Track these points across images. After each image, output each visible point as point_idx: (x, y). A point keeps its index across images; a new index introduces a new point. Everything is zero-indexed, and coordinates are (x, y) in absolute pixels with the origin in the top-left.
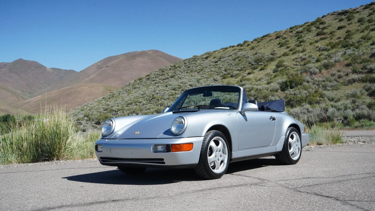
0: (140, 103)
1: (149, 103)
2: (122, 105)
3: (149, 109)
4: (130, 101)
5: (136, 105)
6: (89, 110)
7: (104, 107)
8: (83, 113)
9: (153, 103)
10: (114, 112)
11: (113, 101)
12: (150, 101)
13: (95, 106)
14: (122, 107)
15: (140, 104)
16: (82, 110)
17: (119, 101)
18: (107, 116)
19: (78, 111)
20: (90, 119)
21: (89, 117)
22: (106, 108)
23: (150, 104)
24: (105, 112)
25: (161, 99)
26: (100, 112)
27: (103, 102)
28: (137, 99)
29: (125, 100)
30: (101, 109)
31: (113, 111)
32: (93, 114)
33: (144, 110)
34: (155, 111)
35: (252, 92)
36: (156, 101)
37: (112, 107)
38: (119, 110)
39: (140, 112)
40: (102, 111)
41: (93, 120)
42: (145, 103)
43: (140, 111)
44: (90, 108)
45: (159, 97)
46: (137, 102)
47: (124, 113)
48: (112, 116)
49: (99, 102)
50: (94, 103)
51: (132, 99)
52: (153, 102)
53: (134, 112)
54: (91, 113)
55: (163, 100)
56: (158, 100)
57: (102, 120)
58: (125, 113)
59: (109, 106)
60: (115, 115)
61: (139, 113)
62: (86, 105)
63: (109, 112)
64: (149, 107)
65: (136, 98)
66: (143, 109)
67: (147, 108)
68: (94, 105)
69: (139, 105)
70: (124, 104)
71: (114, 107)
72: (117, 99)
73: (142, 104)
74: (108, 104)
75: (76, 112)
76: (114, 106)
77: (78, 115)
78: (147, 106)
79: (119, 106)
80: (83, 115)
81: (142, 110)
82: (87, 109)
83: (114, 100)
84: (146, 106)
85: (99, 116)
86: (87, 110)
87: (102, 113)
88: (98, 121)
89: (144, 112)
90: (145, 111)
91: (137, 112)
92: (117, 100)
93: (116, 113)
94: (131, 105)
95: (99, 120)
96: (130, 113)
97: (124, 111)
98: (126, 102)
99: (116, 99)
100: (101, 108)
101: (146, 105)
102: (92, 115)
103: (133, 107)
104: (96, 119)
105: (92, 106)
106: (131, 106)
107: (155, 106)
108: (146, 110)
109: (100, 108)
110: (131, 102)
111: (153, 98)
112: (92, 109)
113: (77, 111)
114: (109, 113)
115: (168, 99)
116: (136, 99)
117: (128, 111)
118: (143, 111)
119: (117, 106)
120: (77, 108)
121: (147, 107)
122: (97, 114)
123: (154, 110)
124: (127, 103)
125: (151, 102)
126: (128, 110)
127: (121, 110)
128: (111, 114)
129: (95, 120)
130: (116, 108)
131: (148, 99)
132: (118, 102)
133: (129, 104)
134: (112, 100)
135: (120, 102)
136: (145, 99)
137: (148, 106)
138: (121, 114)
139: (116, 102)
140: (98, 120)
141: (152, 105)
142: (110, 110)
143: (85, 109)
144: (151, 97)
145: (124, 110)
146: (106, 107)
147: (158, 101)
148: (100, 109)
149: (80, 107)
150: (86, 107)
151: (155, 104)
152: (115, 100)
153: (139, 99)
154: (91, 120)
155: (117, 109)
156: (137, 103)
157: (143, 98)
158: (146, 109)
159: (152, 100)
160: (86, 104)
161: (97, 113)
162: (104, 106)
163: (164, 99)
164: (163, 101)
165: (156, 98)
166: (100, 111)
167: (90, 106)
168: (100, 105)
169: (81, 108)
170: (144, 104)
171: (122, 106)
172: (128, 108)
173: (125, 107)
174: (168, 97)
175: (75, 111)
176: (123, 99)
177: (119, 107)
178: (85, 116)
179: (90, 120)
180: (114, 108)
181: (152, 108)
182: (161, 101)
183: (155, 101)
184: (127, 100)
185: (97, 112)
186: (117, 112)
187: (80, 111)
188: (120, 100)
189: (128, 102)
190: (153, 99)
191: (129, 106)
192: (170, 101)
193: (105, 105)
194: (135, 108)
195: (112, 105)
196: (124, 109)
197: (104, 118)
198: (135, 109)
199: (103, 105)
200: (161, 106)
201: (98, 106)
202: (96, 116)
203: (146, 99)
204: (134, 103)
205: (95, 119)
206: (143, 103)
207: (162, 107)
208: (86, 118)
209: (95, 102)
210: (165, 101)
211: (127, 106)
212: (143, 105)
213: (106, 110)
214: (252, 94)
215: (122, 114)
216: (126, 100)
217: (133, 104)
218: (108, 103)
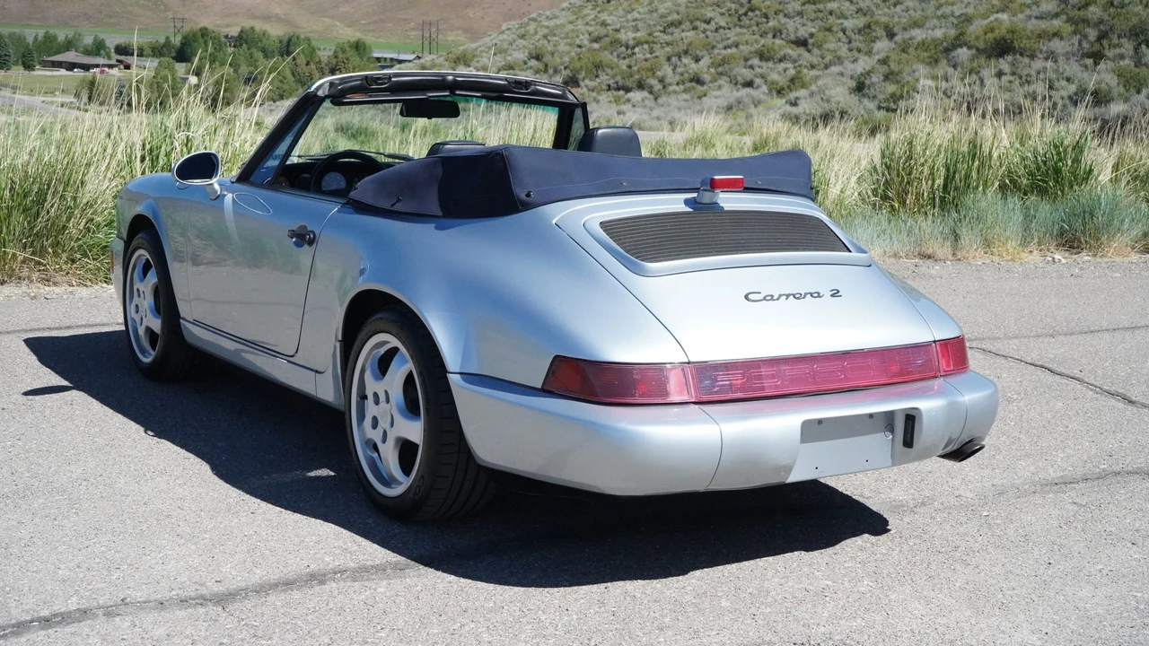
0: (708, 22)
1: (735, 26)
2: (649, 25)
3: (737, 45)
4: (676, 17)
5: (695, 28)
6: (545, 37)
7: (591, 29)
8: (524, 47)
9: (750, 26)
10: (623, 49)
11: (621, 12)
12: (739, 20)
13: (563, 26)
14: (650, 35)
15: (705, 26)
16: (523, 37)
17: (639, 13)
18: (601, 61)
19: (510, 39)
20: (546, 66)
21: (544, 59)
22: (596, 33)
23: (738, 30)
24: (596, 46)
25: (776, 13)
26: (580, 46)
27: (586, 11)
28: (697, 8)
29: (659, 11)
30: (581, 37)
31: (621, 46)
32: (557, 51)
33: (721, 46)
34: (756, 52)
35: (1092, 9)
36: (760, 20)
37: (618, 30)
38: (639, 43)
39: (705, 52)
40: (586, 42)
41: (556, 71)
42: (723, 24)
43: (707, 50)
44: (546, 31)
45: (769, 7)
46: (698, 19)
47: (654, 55)
48: (616, 60)
49: (574, 13)
50: (557, 14)
51: (682, 9)
52: (748, 22)
53: (686, 52)
54: (549, 49)
55: (781, 16)
56: (766, 17)
57: (584, 73)
58: (658, 54)
59: (608, 28)
60: (624, 58)
61: (702, 57)
62: (534, 20)
63: (606, 49)
64: (736, 38)
65: (694, 5)
66: (715, 43)
67: (730, 42)
68: (558, 22)
69: (704, 31)
70: (654, 25)
71: (623, 31)
72: (633, 6)
73: (712, 26)
74: (603, 21)
75: (504, 40)
76: (625, 27)
77: (509, 52)
78: (728, 36)
79: (638, 30)
80: (524, 53)
81: (713, 47)
82: (536, 33)
83: (623, 10)
84: (725, 34)
85: (576, 58)
86: (537, 37)
87: (584, 49)
88: (571, 75)
89: (719, 54)
90: (723, 52)
91: (698, 52)
92: (633, 10)
93: (629, 52)
94: (676, 27)
95: (576, 71)
96: (675, 56)
97: (655, 46)
98: (662, 17)
99: (630, 5)
100: (583, 35)
101: (727, 31)
102: (552, 54)
103: (684, 34)
104: (566, 68)
105: (552, 23)
106: (677, 30)
107: (757, 37)
108: (725, 48)
109: (577, 30)
110: (679, 17)
111: (752, 9)
112: (555, 35)
113: (505, 36)
114: (606, 52)
115: (800, 14)
116: (696, 10)
117: (668, 49)
118: (716, 51)
119: (632, 29)
120: (504, 27)
121: (728, 39)
122: (569, 52)
123: (753, 49)
124: (664, 19)
125: (742, 23)
126: (668, 44)
127: (647, 42)
128: (612, 54)
129: (563, 72)
130: (631, 35)
131: (733, 12)
132: (635, 15)
133: (672, 24)
134: (617, 9)
135: (643, 16)
136: (723, 10)
137: (732, 36)
138: (644, 55)
139: (629, 17)
140: (571, 71)
141: (744, 30)
142: (611, 42)
143: (532, 31)
144: (742, 5)
145: (654, 42)
146: (596, 30)
147: (765, 20)
148: (578, 36)
149: (514, 23)
150: (532, 26)
151: (755, 28)
152: (629, 9)
153: (703, 11)
154: (551, 71)
155: (634, 39)
156: (698, 23)
157: (718, 6)
158: (725, 43)
159: (745, 14)
160: (534, 15)
161: (568, 48)
162: (591, 25)
163: (785, 15)
164: (783, 20)
165: (761, 11)
166: (578, 42)
167: (546, 24)
168: (579, 22)
169: (517, 26)
170: (720, 27)
171: (649, 31)
172: (667, 38)
173: (659, 34)
174: (800, 8)
175: (501, 37)
176: (653, 5)
177: (639, 34)
178: (531, 57)
179: (546, 71)
180: (623, 36)
181: (747, 43)
182: (776, 20)
183: (755, 19)
184: (666, 9)
185: (570, 45)
186: (634, 48)
187: (516, 37)
188: (641, 10)
189: (670, 18)
190: (750, 13)
191: (671, 30)
192: (805, 21)
193: (593, 23)
194: (689, 40)
195: (618, 26)
196: (655, 40)
197: (590, 66)
198: (690, 44)
199: (587, 24)
200: (774, 37)
201: (570, 27)
202: (566, 59)
203: (729, 10)
204: (688, 23)
205: (563, 67)
206: (716, 24)
207: (778, 42)
208: (533, 63)
209: (564, 10)
210: (788, 20)
211: (664, 32)
212: (716, 30)
213: (597, 40)
214: (1090, 16)
215: (648, 56)
216: (662, 10)
217: (683, 27)
218: (604, 16)
